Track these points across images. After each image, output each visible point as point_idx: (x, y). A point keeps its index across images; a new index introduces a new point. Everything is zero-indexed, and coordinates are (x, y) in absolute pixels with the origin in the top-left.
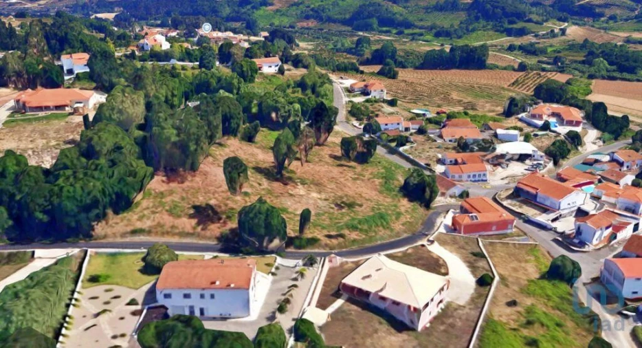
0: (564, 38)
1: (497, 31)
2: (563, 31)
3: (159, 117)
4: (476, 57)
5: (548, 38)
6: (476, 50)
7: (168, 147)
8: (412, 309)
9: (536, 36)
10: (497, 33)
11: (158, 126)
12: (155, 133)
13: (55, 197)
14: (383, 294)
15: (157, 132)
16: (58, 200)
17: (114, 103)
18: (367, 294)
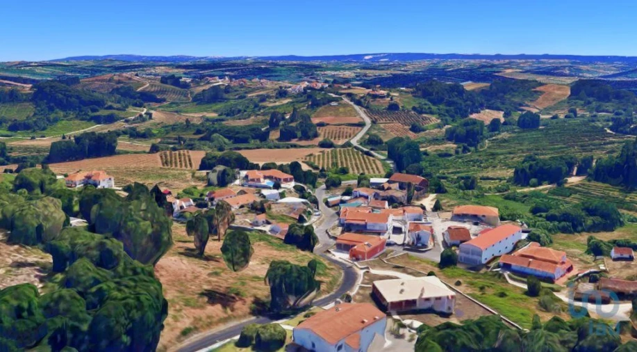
0: (151, 121)
1: (82, 120)
2: (150, 115)
3: (131, 210)
4: (107, 143)
5: (139, 122)
6: (105, 137)
7: (144, 241)
8: (450, 298)
9: (127, 121)
10: (83, 122)
11: (132, 220)
12: (131, 229)
13: (134, 311)
14: (425, 296)
15: (133, 226)
16: (139, 312)
17: (37, 210)
18: (414, 302)
